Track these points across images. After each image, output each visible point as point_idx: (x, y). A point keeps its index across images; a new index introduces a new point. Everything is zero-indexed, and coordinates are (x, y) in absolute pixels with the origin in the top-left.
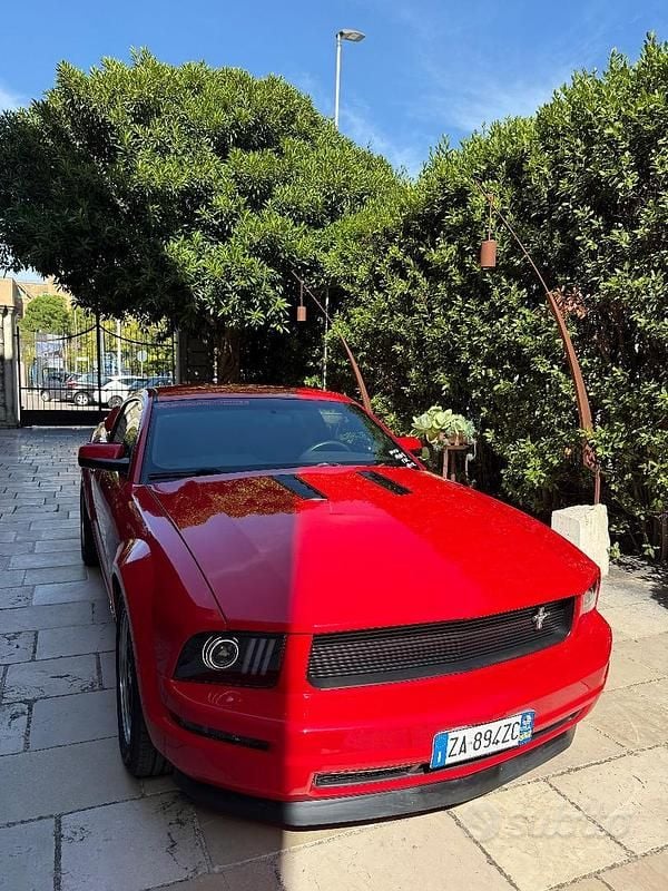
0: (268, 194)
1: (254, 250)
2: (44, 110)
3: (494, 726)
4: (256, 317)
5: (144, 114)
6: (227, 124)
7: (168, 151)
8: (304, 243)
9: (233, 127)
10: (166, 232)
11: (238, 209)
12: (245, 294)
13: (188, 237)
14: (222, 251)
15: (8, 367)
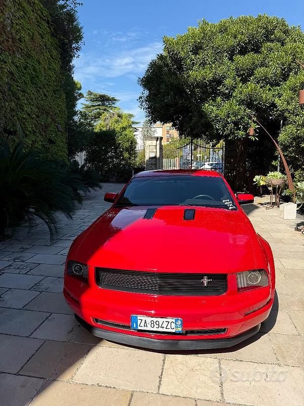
0: (252, 74)
1: (241, 102)
2: (161, 57)
3: (161, 320)
4: (241, 133)
5: (197, 49)
6: (235, 44)
7: (206, 63)
8: (267, 95)
9: (238, 45)
10: (203, 100)
11: (236, 84)
12: (236, 124)
13: (214, 101)
14: (226, 105)
15: (158, 161)
